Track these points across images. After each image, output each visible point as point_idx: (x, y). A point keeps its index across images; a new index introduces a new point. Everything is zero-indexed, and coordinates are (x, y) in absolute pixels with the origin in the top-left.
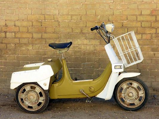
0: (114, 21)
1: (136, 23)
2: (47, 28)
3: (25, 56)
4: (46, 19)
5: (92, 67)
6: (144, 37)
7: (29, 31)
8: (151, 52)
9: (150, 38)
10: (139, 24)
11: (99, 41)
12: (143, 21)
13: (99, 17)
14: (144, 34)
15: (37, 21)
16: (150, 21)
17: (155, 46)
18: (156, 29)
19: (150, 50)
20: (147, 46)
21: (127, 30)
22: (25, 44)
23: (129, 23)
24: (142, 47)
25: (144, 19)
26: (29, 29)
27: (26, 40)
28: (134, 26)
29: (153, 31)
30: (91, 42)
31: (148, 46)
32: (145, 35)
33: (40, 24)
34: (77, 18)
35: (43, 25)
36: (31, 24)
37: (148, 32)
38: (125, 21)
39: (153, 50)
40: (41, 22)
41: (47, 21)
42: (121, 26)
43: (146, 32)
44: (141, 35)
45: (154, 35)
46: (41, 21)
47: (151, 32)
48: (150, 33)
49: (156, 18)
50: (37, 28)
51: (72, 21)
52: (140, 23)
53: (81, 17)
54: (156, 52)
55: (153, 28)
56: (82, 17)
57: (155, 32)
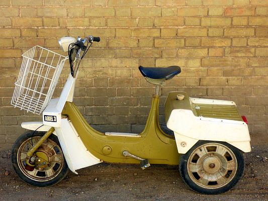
0: (162, 27)
1: (200, 30)
2: (47, 41)
3: (9, 88)
4: (45, 24)
5: (125, 103)
6: (212, 52)
7: (16, 46)
8: (222, 77)
9: (221, 55)
10: (203, 32)
11: (137, 60)
12: (210, 27)
13: (137, 19)
14: (212, 47)
15: (30, 28)
16: (222, 27)
17: (228, 68)
18: (232, 39)
19: (220, 74)
20: (216, 68)
21: (185, 41)
22: (9, 68)
23: (187, 30)
24: (207, 70)
25: (213, 24)
26: (15, 42)
27: (11, 61)
28: (195, 34)
29: (227, 43)
30: (123, 62)
31: (218, 68)
32: (214, 49)
33: (34, 34)
34: (100, 23)
35: (40, 34)
36: (18, 33)
37: (218, 45)
38: (181, 27)
39: (225, 73)
40: (37, 31)
41: (46, 27)
42: (175, 35)
43: (214, 45)
44: (207, 49)
45: (227, 50)
46: (36, 28)
47: (224, 45)
48: (221, 45)
49: (232, 21)
50: (30, 40)
51: (91, 27)
52: (205, 30)
53: (106, 20)
54: (231, 77)
55: (227, 37)
56: (108, 21)
57: (230, 44)
